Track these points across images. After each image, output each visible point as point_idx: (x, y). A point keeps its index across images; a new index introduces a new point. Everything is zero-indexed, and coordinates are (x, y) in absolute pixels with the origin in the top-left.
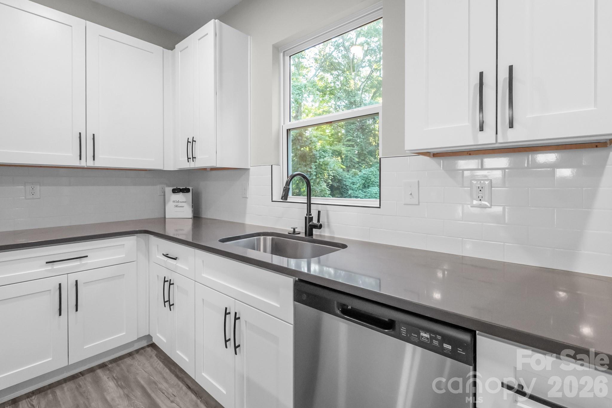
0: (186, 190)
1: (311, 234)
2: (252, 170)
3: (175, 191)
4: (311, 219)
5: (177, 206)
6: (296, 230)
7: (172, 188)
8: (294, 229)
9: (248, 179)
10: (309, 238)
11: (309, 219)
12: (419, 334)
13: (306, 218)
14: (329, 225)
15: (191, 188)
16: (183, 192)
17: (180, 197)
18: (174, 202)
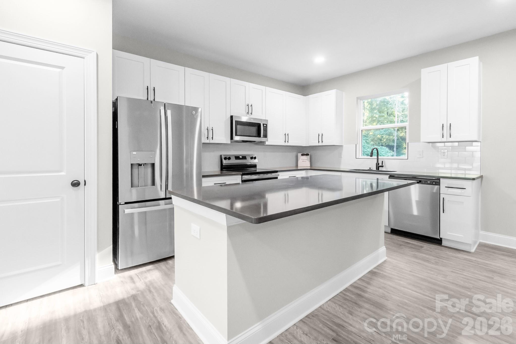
0: (307, 155)
1: (378, 169)
2: (344, 146)
3: (302, 155)
4: (379, 164)
5: (303, 161)
6: (371, 168)
7: (301, 154)
8: (370, 168)
9: (342, 150)
10: (378, 170)
11: (378, 164)
12: (427, 182)
13: (376, 164)
14: (385, 166)
15: (309, 154)
16: (306, 155)
17: (305, 157)
18: (302, 159)
